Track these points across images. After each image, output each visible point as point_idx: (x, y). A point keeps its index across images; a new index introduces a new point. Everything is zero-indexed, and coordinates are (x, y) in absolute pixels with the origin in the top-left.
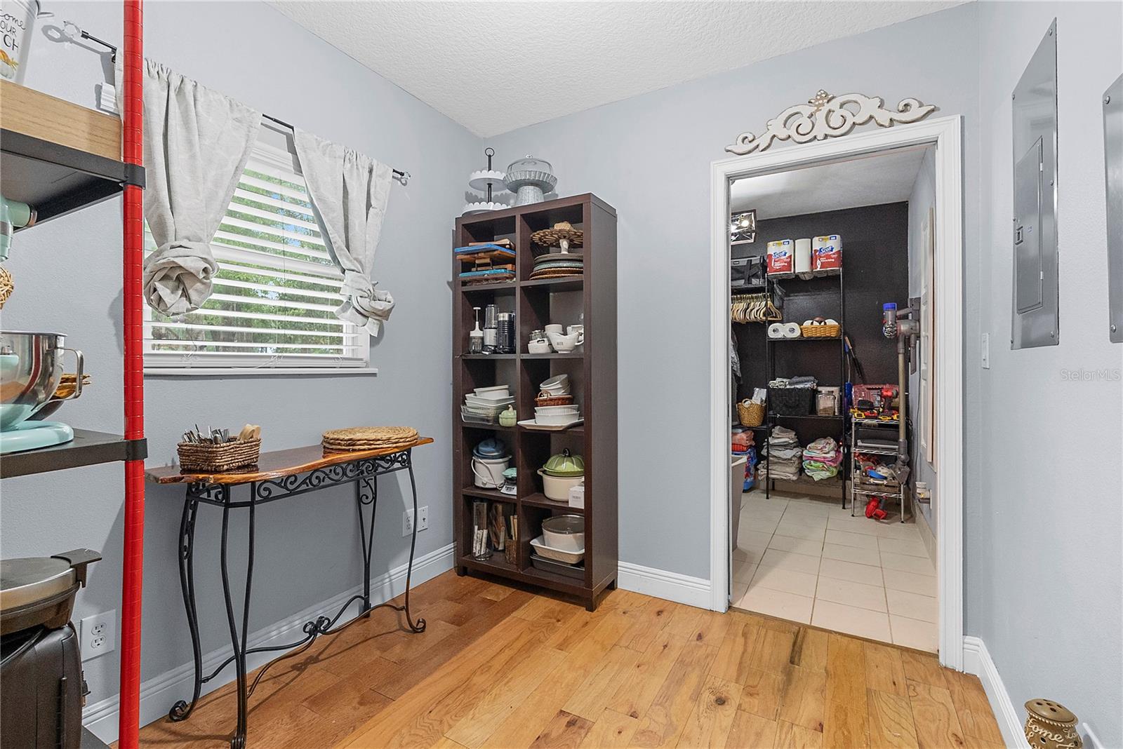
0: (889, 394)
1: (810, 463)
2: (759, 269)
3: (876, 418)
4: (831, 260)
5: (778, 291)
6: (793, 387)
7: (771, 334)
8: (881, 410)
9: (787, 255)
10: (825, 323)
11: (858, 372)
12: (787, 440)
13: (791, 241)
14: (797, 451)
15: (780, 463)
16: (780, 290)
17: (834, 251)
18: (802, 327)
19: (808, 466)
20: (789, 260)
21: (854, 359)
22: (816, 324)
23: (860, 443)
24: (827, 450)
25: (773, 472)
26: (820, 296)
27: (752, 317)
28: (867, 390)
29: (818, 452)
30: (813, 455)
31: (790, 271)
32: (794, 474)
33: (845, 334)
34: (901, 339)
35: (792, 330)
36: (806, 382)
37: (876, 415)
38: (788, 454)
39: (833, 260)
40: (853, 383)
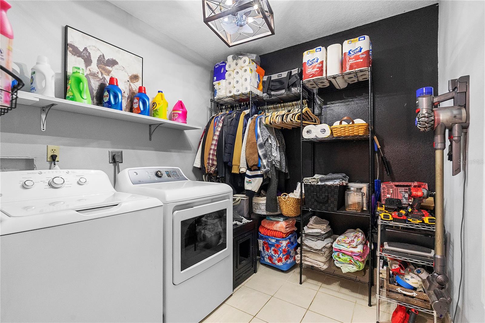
0: (419, 194)
1: (338, 255)
2: (297, 78)
3: (405, 221)
4: (359, 60)
5: (318, 100)
6: (323, 183)
7: (305, 135)
8: (410, 210)
9: (319, 61)
10: (353, 123)
11: (386, 170)
12: (319, 231)
13: (323, 49)
14: (326, 243)
15: (312, 252)
16: (319, 100)
17: (363, 51)
18: (332, 127)
19: (336, 258)
20: (321, 65)
21: (382, 157)
22: (344, 123)
23: (386, 246)
24: (354, 244)
25: (307, 259)
26: (353, 103)
27: (289, 120)
28: (395, 187)
29: (346, 245)
30: (342, 248)
31: (322, 75)
32: (325, 263)
33: (373, 133)
34: (439, 130)
35: (324, 131)
36: (335, 179)
37: (405, 218)
38: (319, 245)
39: (362, 60)
40: (382, 180)
